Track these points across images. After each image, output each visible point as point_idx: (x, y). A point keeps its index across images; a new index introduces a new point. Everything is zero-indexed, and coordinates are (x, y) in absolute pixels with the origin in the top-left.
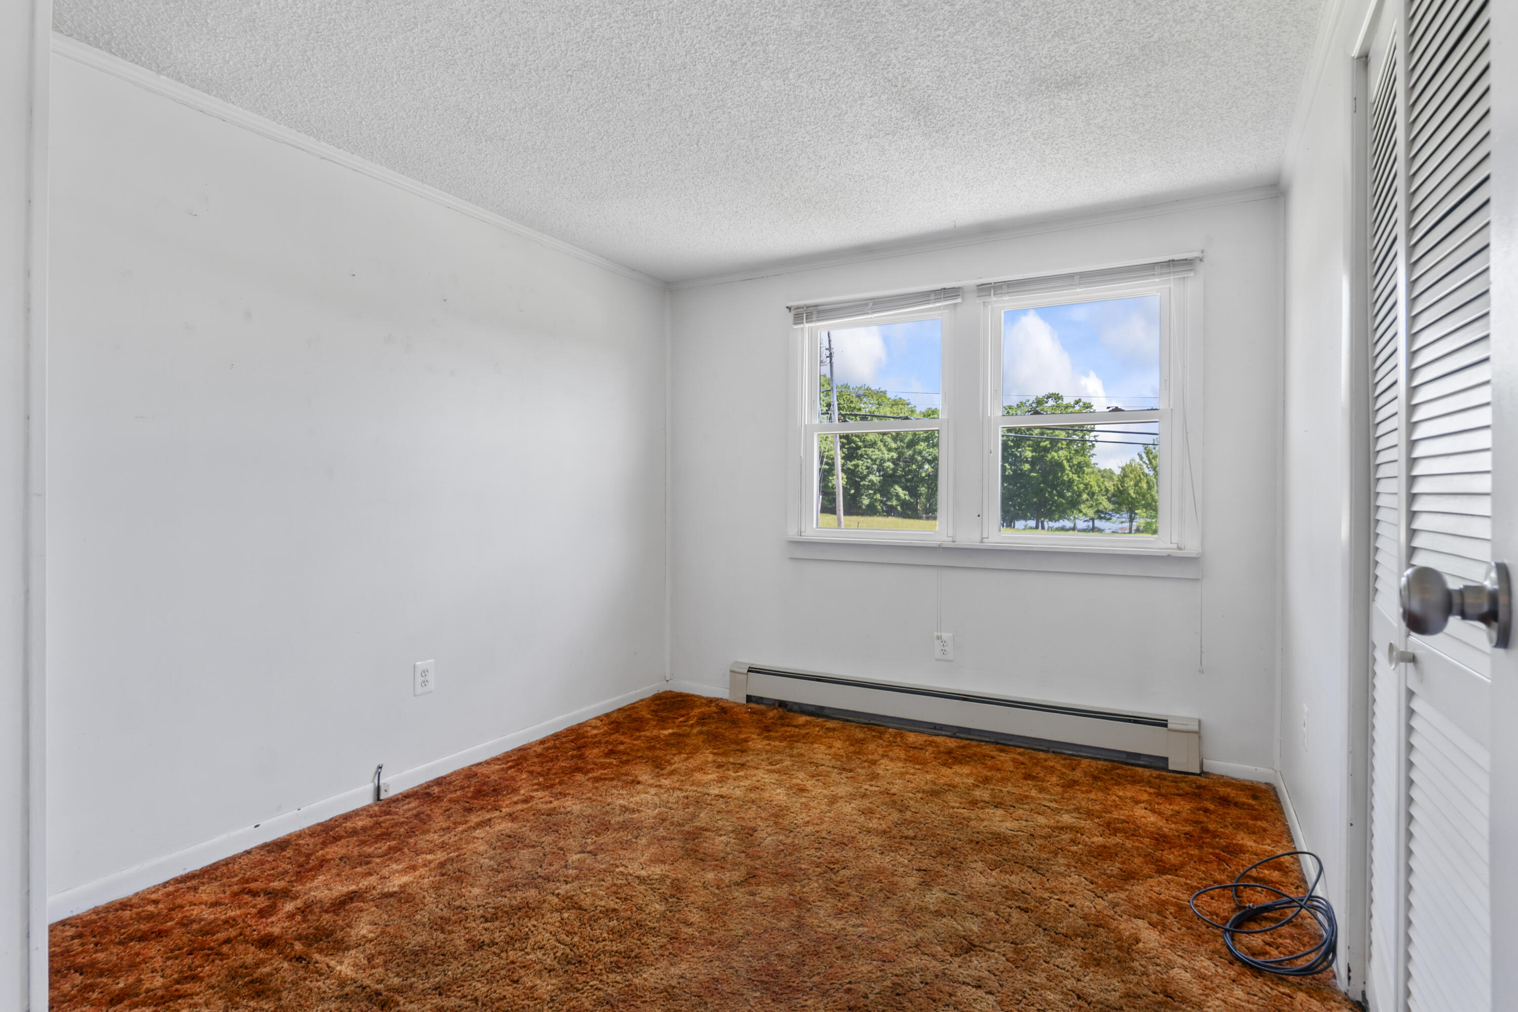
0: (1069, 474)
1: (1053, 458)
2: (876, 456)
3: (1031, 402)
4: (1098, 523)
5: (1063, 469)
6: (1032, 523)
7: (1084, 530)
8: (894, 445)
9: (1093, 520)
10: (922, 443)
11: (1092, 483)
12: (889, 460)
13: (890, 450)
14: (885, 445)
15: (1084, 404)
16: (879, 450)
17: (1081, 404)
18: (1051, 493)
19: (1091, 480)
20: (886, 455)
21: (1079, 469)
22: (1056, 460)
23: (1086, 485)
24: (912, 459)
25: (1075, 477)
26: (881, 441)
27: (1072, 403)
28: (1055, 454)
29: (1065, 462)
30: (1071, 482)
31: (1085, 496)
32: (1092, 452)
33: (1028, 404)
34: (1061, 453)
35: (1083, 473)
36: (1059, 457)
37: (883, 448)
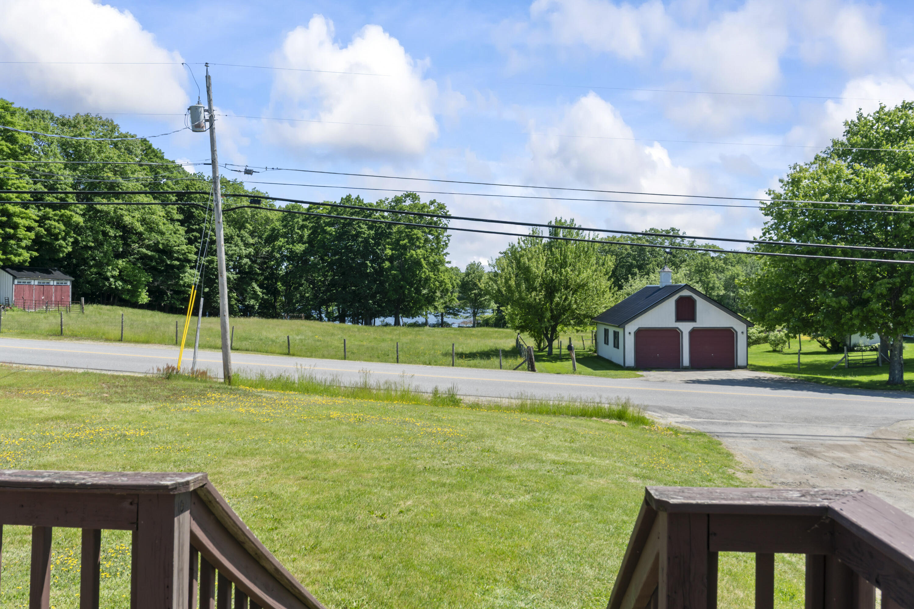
0: (426, 272)
1: (412, 256)
2: (233, 252)
3: (390, 200)
4: (449, 319)
5: (421, 266)
6: (391, 320)
7: (434, 326)
8: (251, 241)
9: (442, 315)
10: (281, 239)
11: (446, 281)
12: (246, 256)
13: (247, 245)
14: (242, 240)
15: (439, 204)
16: (236, 245)
17: (436, 204)
18: (409, 290)
19: (445, 277)
20: (244, 251)
21: (435, 266)
22: (415, 259)
23: (441, 282)
24: (270, 256)
25: (431, 274)
26: (238, 236)
27: (428, 203)
28: (414, 252)
29: (422, 260)
30: (427, 279)
31: (438, 294)
32: (445, 251)
33: (386, 202)
34: (418, 251)
35: (438, 271)
36: (417, 255)
37: (240, 243)
